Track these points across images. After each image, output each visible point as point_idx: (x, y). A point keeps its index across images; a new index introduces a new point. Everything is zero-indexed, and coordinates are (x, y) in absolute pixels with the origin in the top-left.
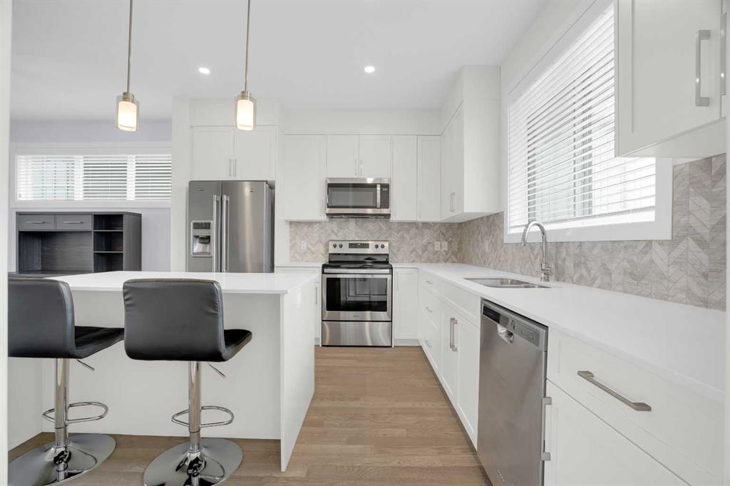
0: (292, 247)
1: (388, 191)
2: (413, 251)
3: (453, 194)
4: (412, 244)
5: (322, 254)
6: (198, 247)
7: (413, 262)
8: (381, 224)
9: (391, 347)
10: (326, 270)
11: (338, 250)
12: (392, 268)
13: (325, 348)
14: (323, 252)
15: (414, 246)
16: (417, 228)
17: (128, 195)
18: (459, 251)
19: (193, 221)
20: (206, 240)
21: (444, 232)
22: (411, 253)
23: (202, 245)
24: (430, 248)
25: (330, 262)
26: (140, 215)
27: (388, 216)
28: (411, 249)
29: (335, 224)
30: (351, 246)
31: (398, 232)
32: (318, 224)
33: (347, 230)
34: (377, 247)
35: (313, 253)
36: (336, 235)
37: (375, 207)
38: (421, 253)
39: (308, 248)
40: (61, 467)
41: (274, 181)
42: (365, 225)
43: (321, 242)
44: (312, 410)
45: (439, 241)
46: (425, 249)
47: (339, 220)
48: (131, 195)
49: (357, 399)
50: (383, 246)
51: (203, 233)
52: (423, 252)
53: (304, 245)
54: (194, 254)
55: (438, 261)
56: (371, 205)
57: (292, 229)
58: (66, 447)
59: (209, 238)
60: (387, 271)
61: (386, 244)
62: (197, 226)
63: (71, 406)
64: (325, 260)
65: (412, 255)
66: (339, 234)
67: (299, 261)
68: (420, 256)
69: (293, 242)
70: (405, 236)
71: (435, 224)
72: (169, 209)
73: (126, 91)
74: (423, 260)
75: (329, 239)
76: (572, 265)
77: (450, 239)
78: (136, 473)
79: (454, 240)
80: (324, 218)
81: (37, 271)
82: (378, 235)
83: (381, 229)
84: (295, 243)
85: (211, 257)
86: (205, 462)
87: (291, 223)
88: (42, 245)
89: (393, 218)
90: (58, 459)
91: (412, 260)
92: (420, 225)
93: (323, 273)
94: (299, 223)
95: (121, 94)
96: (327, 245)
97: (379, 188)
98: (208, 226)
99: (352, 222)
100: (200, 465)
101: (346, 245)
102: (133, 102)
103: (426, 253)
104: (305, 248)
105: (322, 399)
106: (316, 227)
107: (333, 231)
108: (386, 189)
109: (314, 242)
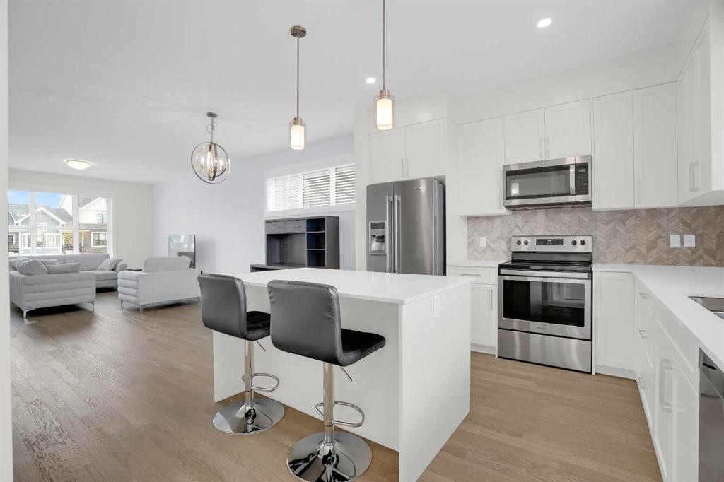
0: (470, 244)
1: (587, 173)
2: (631, 248)
3: (693, 165)
4: (630, 239)
5: (504, 252)
6: (375, 245)
7: (631, 263)
8: (581, 214)
9: (591, 373)
10: (503, 271)
11: (523, 248)
12: (592, 272)
13: (502, 360)
14: (506, 250)
15: (633, 241)
16: (637, 217)
17: (331, 202)
18: (717, 249)
19: (372, 222)
20: (381, 239)
21: (689, 221)
22: (628, 251)
23: (378, 244)
24: (660, 243)
25: (512, 261)
26: (338, 218)
27: (588, 203)
28: (628, 247)
29: (519, 218)
30: (539, 242)
31: (608, 223)
32: (498, 219)
33: (535, 224)
34: (574, 243)
35: (493, 251)
36: (520, 229)
37: (568, 194)
38: (644, 252)
39: (488, 246)
40: (250, 421)
41: (444, 177)
42: (559, 217)
43: (503, 239)
44: (458, 434)
45: (678, 233)
46: (652, 245)
47: (524, 212)
48: (333, 202)
49: (520, 436)
50: (583, 243)
51: (378, 232)
52: (649, 249)
53: (483, 242)
54: (372, 252)
55: (676, 263)
56: (563, 191)
57: (470, 225)
58: (252, 407)
59: (383, 237)
60: (585, 275)
61: (588, 240)
62: (374, 226)
63: (255, 375)
64: (506, 259)
65: (630, 254)
66: (525, 228)
67: (477, 259)
68: (644, 256)
69: (472, 239)
70: (618, 227)
71: (670, 210)
72: (353, 211)
73: (296, 116)
74: (649, 261)
75: (513, 234)
77: (700, 231)
78: (286, 446)
79: (706, 232)
80: (504, 211)
81: (275, 263)
82: (577, 229)
83: (581, 221)
84: (473, 240)
85: (386, 255)
86: (337, 457)
87: (469, 218)
88: (280, 244)
89: (595, 206)
90: (247, 415)
91: (630, 260)
93: (499, 274)
94: (477, 218)
95: (293, 120)
96: (509, 242)
97: (572, 170)
98: (382, 226)
99: (541, 214)
100: (333, 458)
101: (532, 242)
102: (301, 124)
103: (654, 251)
104: (485, 246)
105: (475, 424)
106: (497, 222)
107: (517, 226)
108: (584, 170)
109: (494, 239)
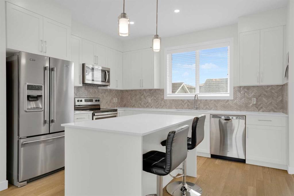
4: (106, 100)
8: (95, 89)
11: (80, 103)
12: (117, 111)
15: (107, 100)
16: (108, 92)
18: (120, 102)
21: (116, 94)
22: (106, 104)
24: (112, 101)
28: (106, 102)
30: (86, 101)
31: (101, 94)
34: (96, 101)
36: (76, 95)
37: (105, 82)
38: (109, 103)
42: (89, 90)
45: (115, 98)
46: (110, 101)
50: (99, 101)
54: (28, 109)
62: (30, 88)
66: (78, 94)
70: (104, 95)
71: (114, 90)
76: (203, 105)
77: (118, 97)
80: (82, 85)
82: (94, 95)
83: (95, 92)
92: (109, 90)
98: (39, 88)
101: (83, 100)
103: (111, 103)
107: (75, 92)
108: (108, 74)
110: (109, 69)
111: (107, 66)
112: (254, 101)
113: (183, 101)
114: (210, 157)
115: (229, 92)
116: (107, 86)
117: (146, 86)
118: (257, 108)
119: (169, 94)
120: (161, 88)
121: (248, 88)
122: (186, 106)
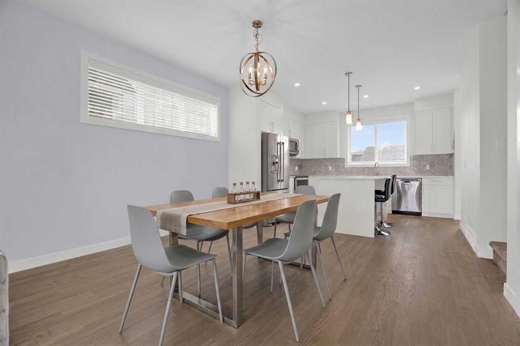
6: (273, 168)
19: (273, 154)
54: (273, 171)
98: (277, 157)
110: (298, 140)
111: (294, 137)
112: (428, 167)
113: (363, 168)
114: (391, 212)
115: (406, 160)
116: (296, 155)
117: (328, 156)
118: (430, 173)
119: (350, 163)
120: (343, 157)
121: (423, 156)
122: (366, 172)
